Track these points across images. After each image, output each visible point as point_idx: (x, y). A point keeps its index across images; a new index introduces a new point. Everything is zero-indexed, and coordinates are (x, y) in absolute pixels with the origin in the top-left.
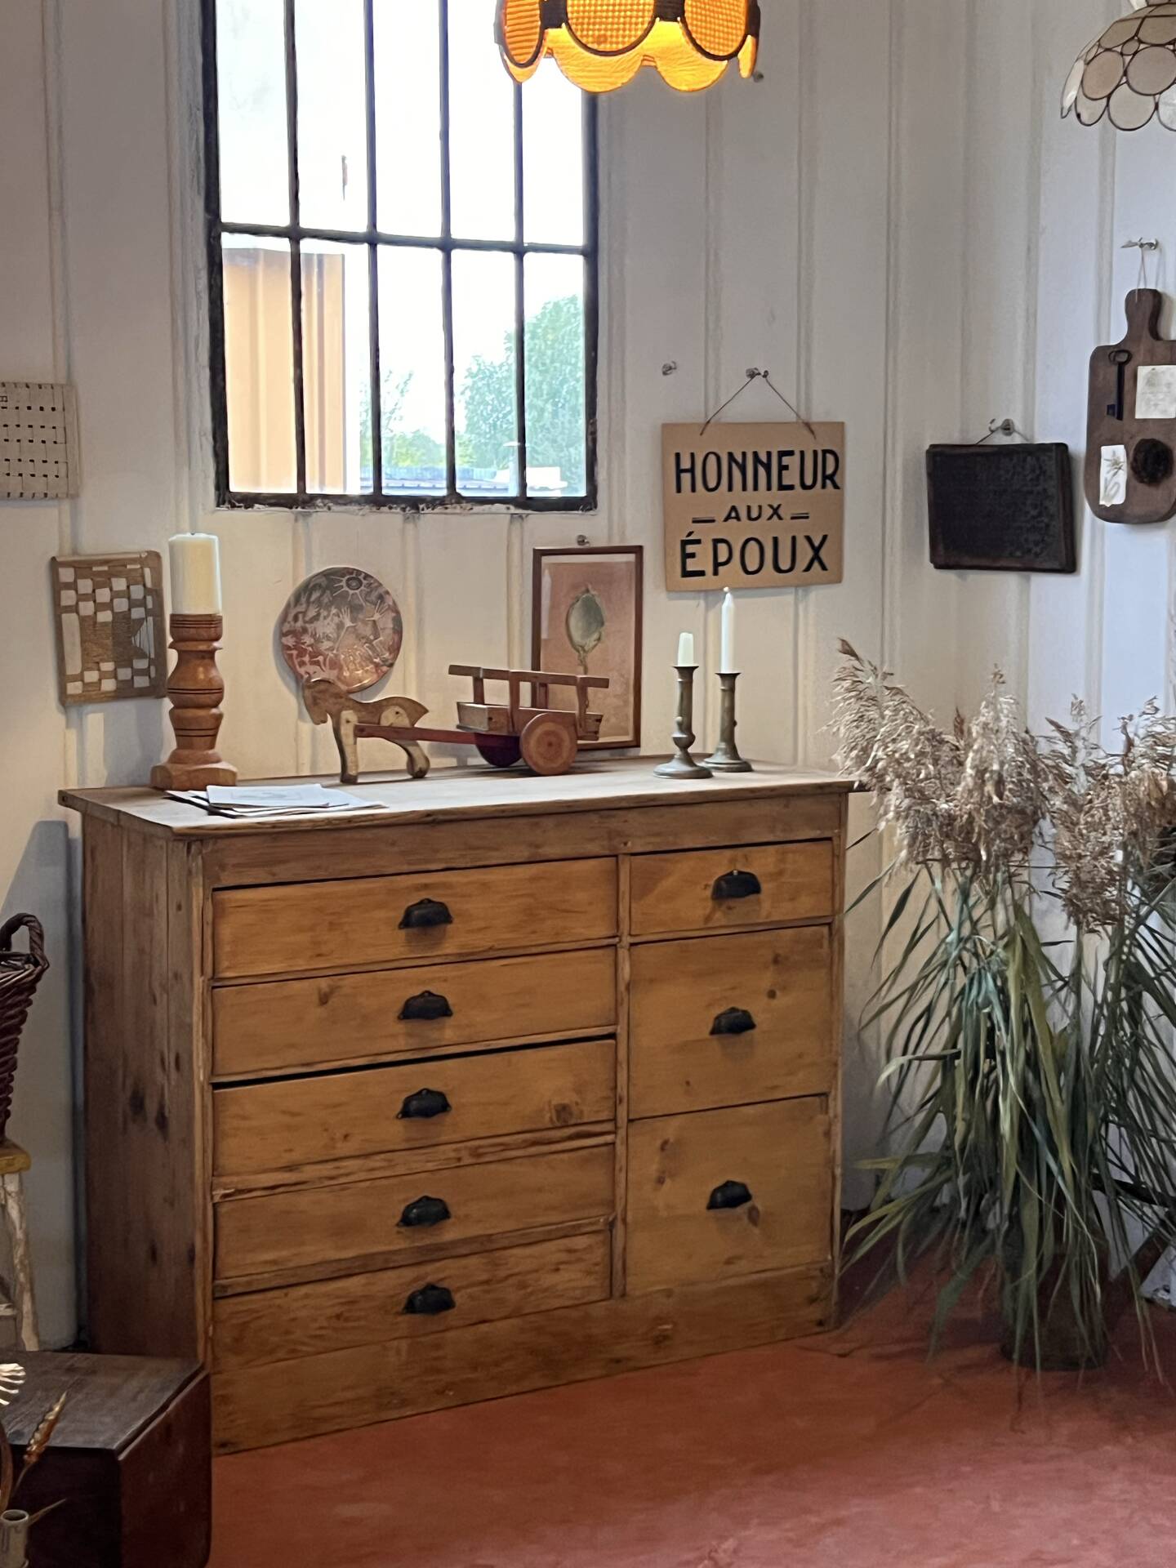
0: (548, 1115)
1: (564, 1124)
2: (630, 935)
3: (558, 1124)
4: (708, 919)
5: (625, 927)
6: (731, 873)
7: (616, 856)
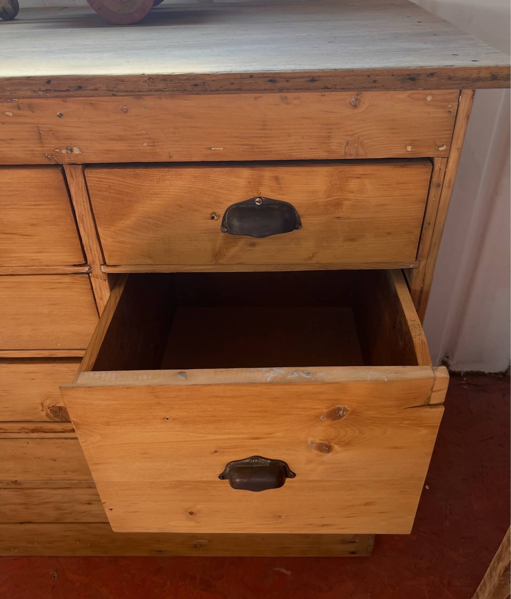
0: (44, 413)
1: (64, 420)
2: (105, 263)
3: (56, 419)
4: (217, 255)
5: (94, 255)
6: (253, 200)
7: (59, 166)
